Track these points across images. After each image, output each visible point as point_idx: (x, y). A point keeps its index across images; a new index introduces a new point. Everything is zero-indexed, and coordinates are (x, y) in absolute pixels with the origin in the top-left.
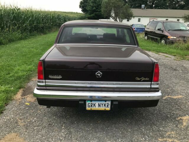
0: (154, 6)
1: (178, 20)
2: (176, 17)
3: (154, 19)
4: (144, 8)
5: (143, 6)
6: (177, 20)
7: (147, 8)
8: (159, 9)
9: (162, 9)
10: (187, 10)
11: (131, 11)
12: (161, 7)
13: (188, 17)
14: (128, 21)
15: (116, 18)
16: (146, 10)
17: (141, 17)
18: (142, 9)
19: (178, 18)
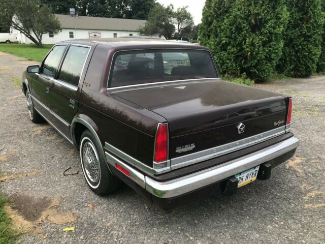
0: (87, 11)
1: (131, 35)
2: (127, 31)
3: (96, 33)
4: (75, 14)
5: (72, 10)
6: (129, 35)
7: (79, 15)
8: (97, 16)
9: (101, 16)
10: (137, 19)
11: (55, 19)
12: (99, 15)
13: (144, 30)
14: (51, 36)
15: (27, 31)
16: (79, 18)
17: (74, 29)
18: (72, 15)
19: (130, 31)
